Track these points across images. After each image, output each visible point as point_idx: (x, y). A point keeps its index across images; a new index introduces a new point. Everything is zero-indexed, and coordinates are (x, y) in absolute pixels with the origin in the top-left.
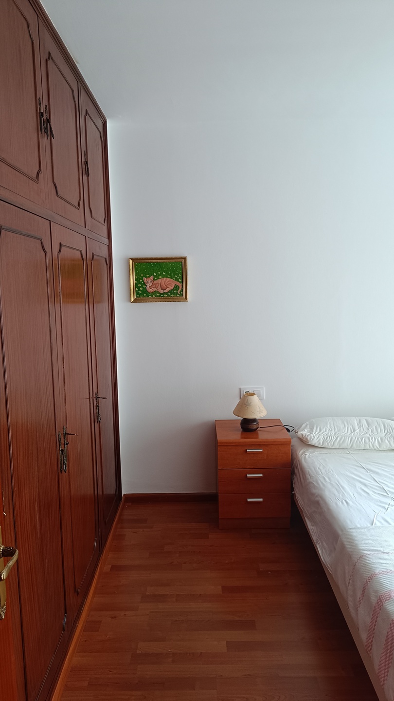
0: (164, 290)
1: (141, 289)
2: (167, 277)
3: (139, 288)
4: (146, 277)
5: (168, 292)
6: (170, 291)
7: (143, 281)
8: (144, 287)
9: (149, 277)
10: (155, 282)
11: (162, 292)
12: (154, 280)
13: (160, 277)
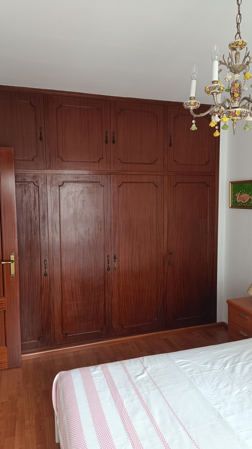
0: (244, 201)
1: (235, 200)
2: (246, 193)
3: (233, 199)
4: (237, 193)
5: (246, 203)
6: (247, 202)
7: (235, 196)
8: (236, 199)
9: (238, 193)
10: (241, 196)
11: (243, 202)
12: (240, 195)
13: (243, 193)
